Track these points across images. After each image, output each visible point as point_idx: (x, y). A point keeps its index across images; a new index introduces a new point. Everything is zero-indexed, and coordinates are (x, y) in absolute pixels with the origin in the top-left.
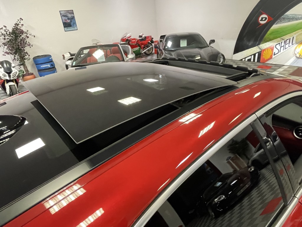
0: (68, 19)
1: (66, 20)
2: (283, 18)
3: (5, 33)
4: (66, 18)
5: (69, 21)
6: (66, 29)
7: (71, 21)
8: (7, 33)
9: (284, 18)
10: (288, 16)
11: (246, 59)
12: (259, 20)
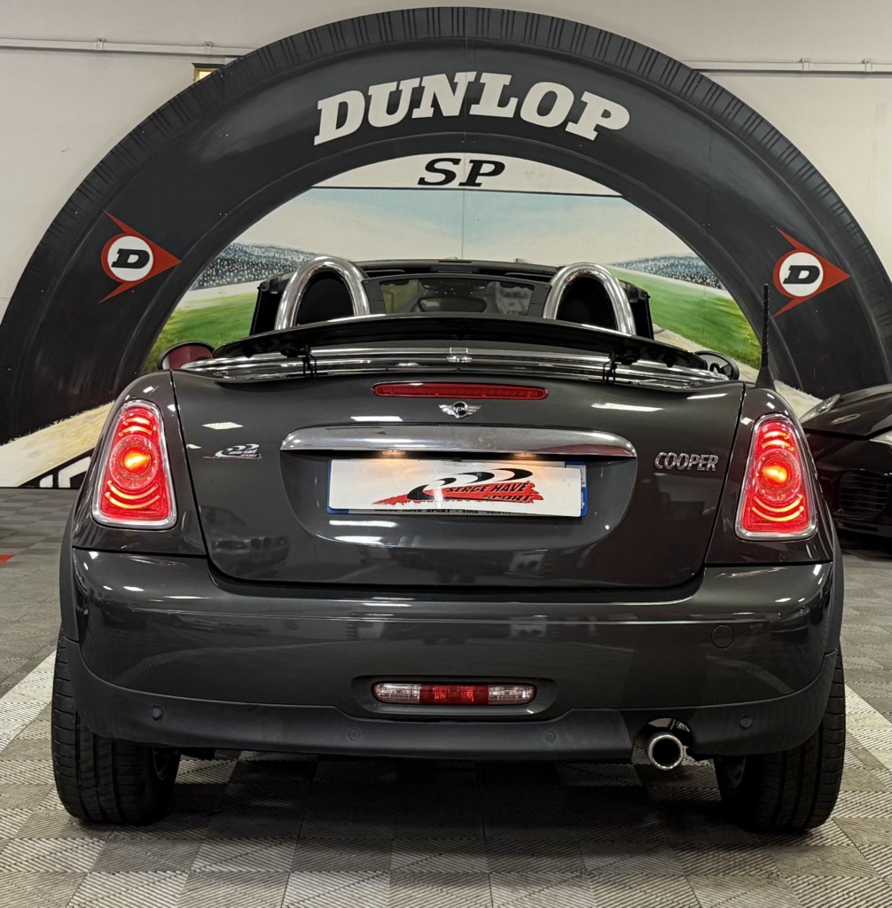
2: (228, 260)
9: (231, 262)
10: (246, 252)
11: (65, 479)
12: (110, 263)
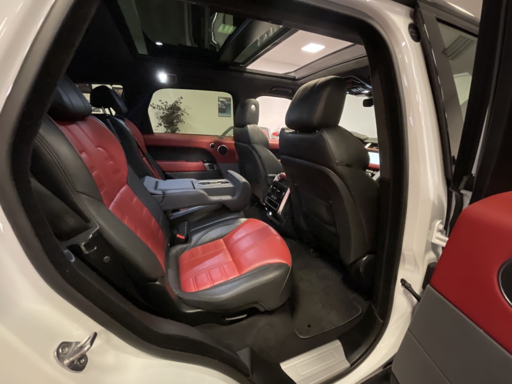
0: (225, 105)
1: (222, 106)
3: (164, 107)
4: (223, 104)
5: (225, 107)
6: (220, 114)
7: (227, 108)
8: (166, 108)
